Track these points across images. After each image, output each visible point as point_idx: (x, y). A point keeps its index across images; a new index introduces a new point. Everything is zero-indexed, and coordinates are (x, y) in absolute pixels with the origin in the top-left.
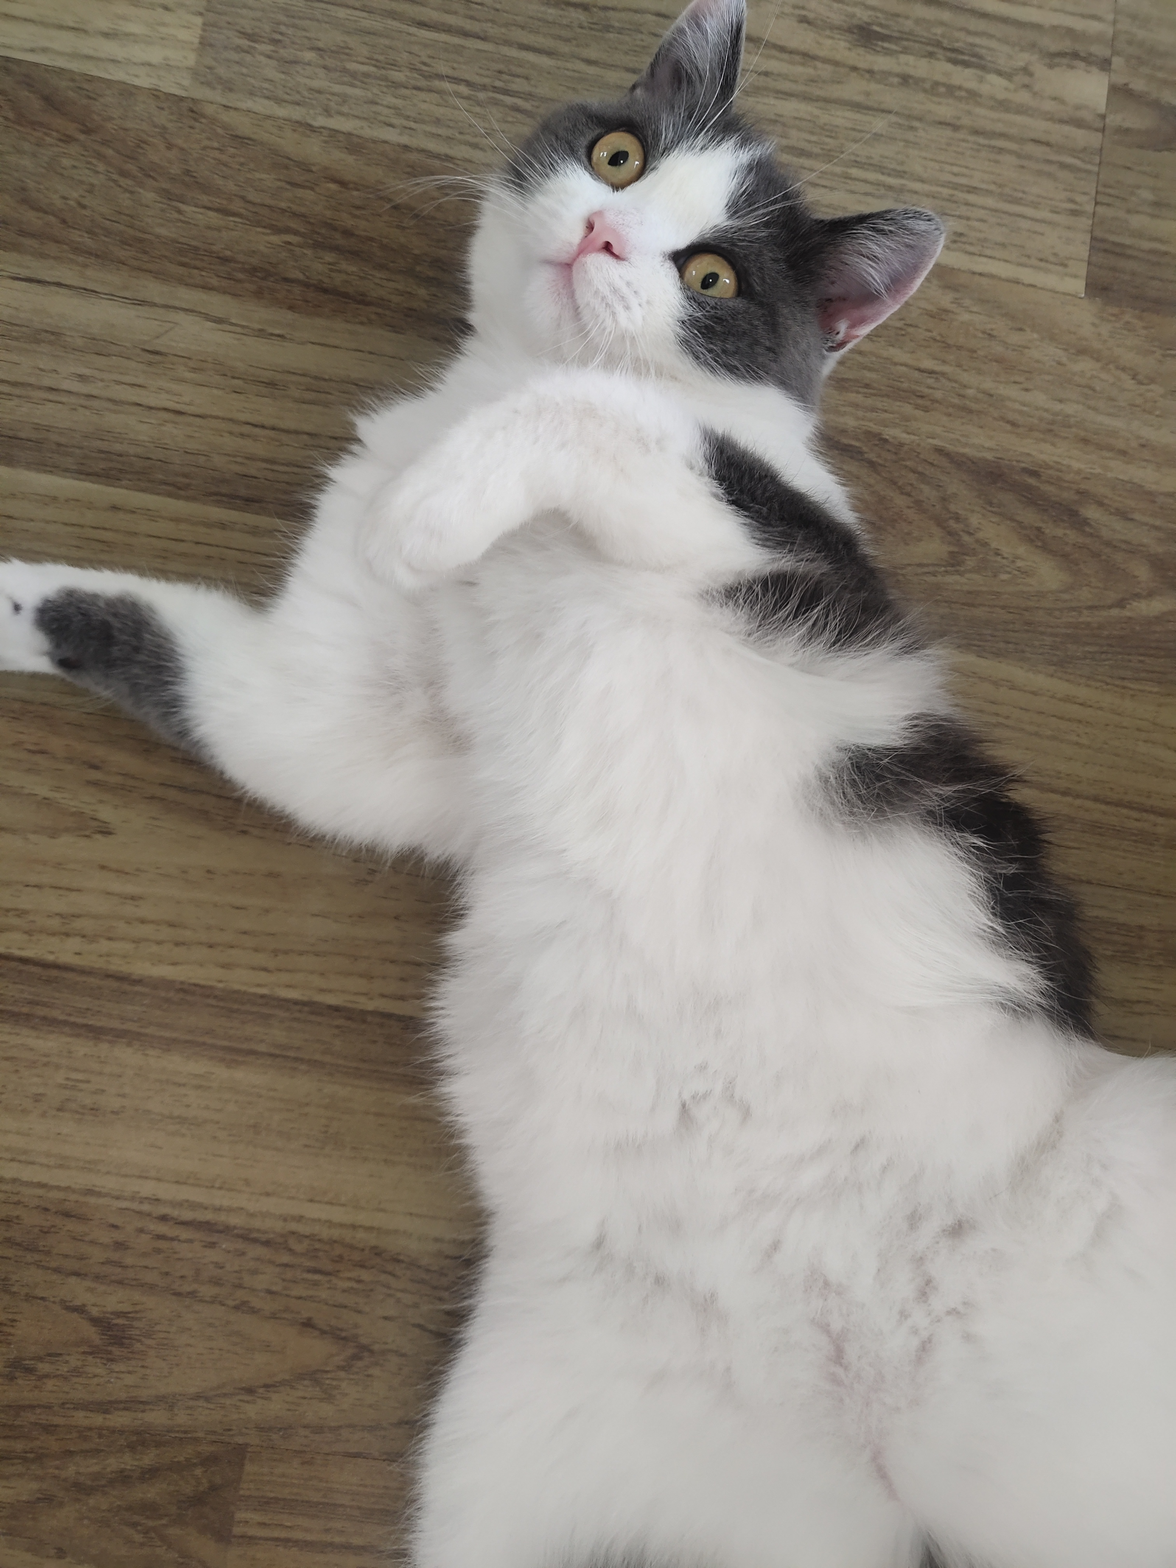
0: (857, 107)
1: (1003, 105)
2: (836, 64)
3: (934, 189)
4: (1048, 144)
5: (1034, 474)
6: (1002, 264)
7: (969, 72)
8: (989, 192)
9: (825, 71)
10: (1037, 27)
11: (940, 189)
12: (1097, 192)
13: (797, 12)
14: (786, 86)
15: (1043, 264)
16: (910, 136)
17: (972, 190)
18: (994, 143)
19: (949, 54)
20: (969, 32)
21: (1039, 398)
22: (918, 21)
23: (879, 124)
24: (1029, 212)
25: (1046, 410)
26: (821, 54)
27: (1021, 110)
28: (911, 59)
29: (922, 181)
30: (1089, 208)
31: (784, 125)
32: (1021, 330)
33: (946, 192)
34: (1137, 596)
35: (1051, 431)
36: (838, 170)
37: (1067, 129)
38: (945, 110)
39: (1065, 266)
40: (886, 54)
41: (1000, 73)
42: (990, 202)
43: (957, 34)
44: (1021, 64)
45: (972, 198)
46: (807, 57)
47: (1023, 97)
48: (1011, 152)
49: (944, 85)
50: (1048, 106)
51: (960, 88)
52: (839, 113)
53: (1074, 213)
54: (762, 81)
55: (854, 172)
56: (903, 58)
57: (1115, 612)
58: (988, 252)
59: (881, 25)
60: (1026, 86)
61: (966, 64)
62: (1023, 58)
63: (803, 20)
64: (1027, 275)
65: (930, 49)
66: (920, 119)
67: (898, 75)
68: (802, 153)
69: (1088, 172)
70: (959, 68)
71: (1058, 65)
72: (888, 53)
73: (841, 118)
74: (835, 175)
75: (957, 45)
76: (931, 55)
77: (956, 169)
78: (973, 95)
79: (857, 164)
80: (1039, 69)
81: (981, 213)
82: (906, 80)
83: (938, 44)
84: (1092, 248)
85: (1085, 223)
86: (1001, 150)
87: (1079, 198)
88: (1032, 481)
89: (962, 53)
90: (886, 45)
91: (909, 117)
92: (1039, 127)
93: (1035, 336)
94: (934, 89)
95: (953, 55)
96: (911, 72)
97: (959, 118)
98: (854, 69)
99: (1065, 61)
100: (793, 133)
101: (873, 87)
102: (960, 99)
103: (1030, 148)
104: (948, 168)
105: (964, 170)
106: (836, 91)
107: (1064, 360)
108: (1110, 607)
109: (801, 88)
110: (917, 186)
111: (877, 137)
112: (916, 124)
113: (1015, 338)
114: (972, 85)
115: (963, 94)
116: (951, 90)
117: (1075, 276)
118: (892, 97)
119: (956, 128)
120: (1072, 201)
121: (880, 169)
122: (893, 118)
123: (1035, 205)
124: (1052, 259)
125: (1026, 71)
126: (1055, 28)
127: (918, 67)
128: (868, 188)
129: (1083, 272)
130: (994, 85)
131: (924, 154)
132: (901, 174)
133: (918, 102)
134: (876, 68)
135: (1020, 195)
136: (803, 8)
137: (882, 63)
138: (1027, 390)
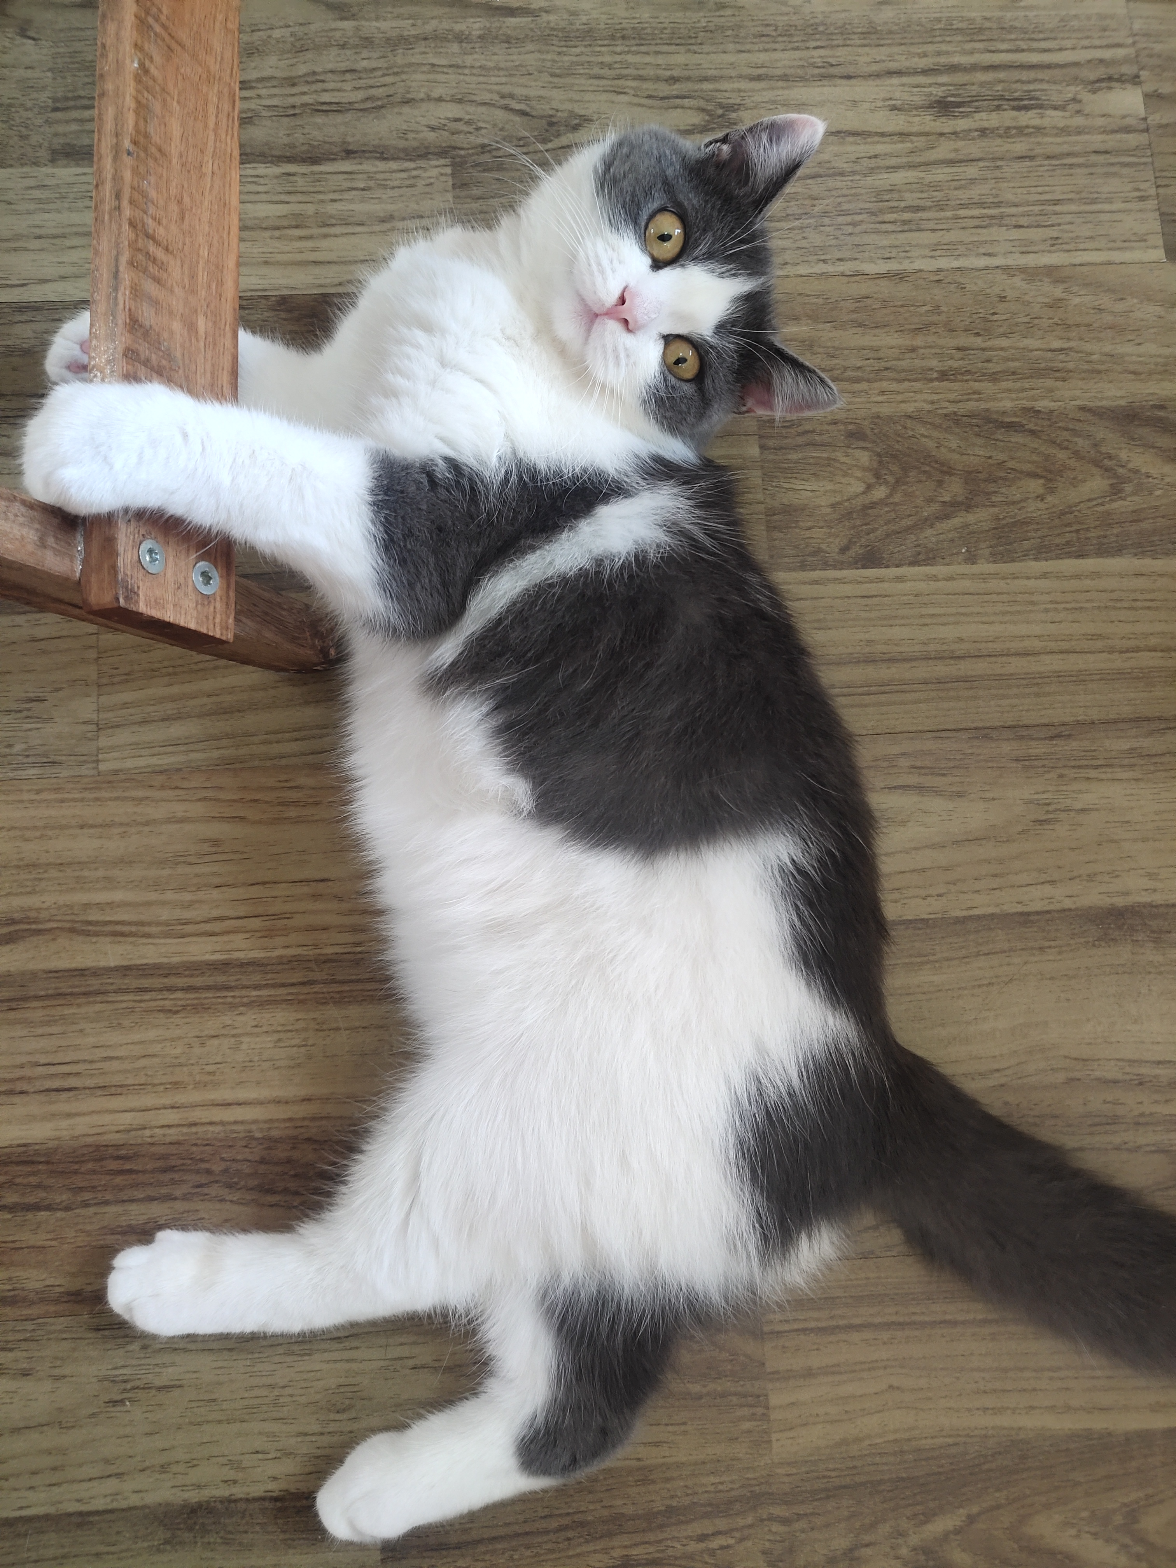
0: (951, 163)
1: (1064, 131)
2: (927, 134)
3: (1026, 209)
4: (1106, 152)
5: (1162, 407)
6: (1094, 253)
7: (1031, 113)
8: (1070, 200)
9: (920, 142)
10: (1076, 64)
11: (1031, 208)
12: (1156, 178)
13: (887, 103)
14: (893, 162)
15: (1126, 244)
16: (997, 173)
17: (1057, 202)
18: (1065, 161)
19: (1012, 103)
20: (1023, 82)
21: (1151, 348)
22: (982, 84)
23: (972, 171)
24: (1107, 207)
25: (1159, 356)
26: (914, 129)
27: (1079, 131)
28: (983, 115)
29: (1016, 206)
30: (1153, 191)
31: (900, 191)
32: (1122, 299)
33: (1036, 208)
35: (1166, 371)
36: (949, 214)
37: (1119, 136)
38: (1020, 146)
39: (1145, 240)
40: (963, 117)
41: (1055, 108)
42: (1073, 208)
43: (1014, 86)
44: (1070, 96)
45: (1058, 208)
46: (903, 135)
47: (1079, 121)
48: (1080, 165)
49: (1015, 128)
50: (1100, 122)
51: (1027, 127)
52: (938, 171)
53: (1142, 199)
54: (873, 163)
55: (962, 213)
56: (977, 116)
58: (1082, 246)
59: (953, 95)
60: (1078, 112)
61: (1026, 108)
62: (1070, 91)
63: (894, 108)
64: (1117, 256)
65: (996, 103)
66: (1002, 159)
67: (976, 130)
68: (918, 209)
69: (1145, 164)
70: (1023, 112)
71: (1100, 89)
72: (965, 115)
73: (941, 174)
74: (948, 218)
75: (1016, 95)
76: (998, 108)
77: (1040, 189)
78: (1039, 130)
79: (963, 206)
80: (1086, 96)
81: (1068, 218)
82: (983, 132)
83: (1002, 98)
84: (1162, 222)
85: (1152, 204)
86: (1071, 166)
87: (1142, 186)
88: (1161, 413)
89: (1022, 100)
90: (961, 110)
91: (994, 159)
92: (1097, 140)
93: (1135, 301)
94: (1007, 133)
95: (1015, 103)
96: (986, 124)
97: (1031, 150)
98: (942, 134)
99: (1104, 85)
100: (907, 195)
101: (960, 144)
102: (1029, 135)
103: (1094, 158)
104: (1033, 190)
105: (1047, 189)
106: (933, 155)
107: (1163, 313)
109: (905, 160)
110: (1013, 210)
111: (973, 181)
112: (999, 163)
113: (1120, 307)
114: (1037, 122)
115: (1031, 130)
116: (1021, 131)
117: (1155, 247)
118: (975, 148)
119: (1032, 158)
120: (1138, 190)
121: (982, 205)
122: (981, 164)
123: (1109, 201)
124: (1133, 238)
125: (1074, 100)
126: (1089, 61)
127: (992, 120)
128: (976, 222)
129: (1160, 242)
130: (1054, 118)
131: (1012, 185)
132: (998, 205)
133: (997, 146)
134: (958, 130)
135: (1096, 196)
136: (891, 99)
137: (962, 124)
138: (1139, 344)
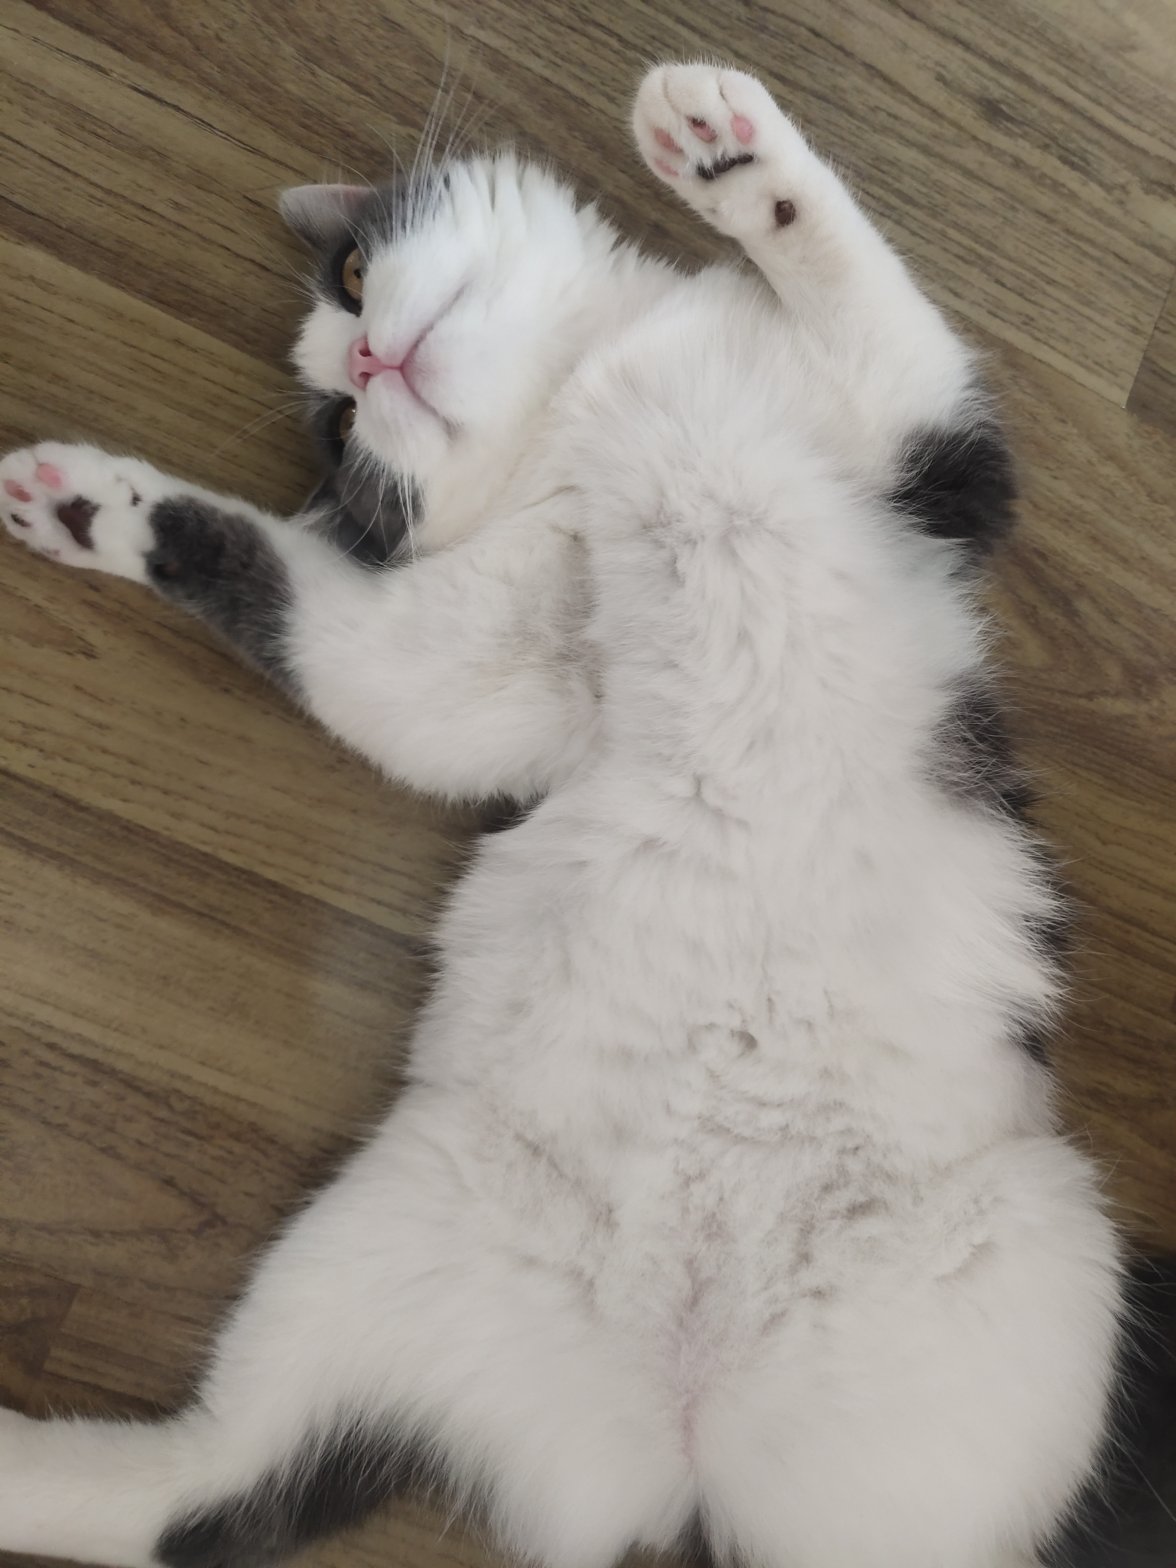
0: (968, 173)
1: (1097, 213)
2: (960, 128)
3: (1019, 270)
4: (1126, 262)
5: (1043, 556)
6: (1060, 357)
7: (1075, 174)
8: (1065, 287)
9: (950, 132)
10: (1144, 152)
11: (1024, 272)
12: (1161, 317)
13: (939, 69)
14: (911, 134)
15: (1097, 368)
16: (1010, 214)
17: (1051, 282)
18: (1081, 244)
19: (1062, 152)
20: (1084, 137)
21: (1064, 489)
22: (1043, 113)
23: (984, 196)
24: (1097, 317)
25: (1068, 502)
26: (950, 115)
27: (1111, 223)
28: (1027, 145)
29: (1011, 260)
30: (1149, 330)
31: (901, 170)
32: (1063, 421)
33: (1029, 276)
34: (1105, 693)
35: (1067, 521)
36: (939, 226)
37: (1147, 253)
38: (1046, 201)
39: (1116, 375)
40: (1006, 134)
41: (1101, 184)
42: (1065, 297)
43: (1074, 135)
44: (1122, 181)
45: (1049, 289)
46: (935, 114)
47: (1114, 211)
48: (1092, 258)
49: (1050, 178)
50: (1136, 226)
51: (1063, 185)
52: (952, 174)
53: (1135, 330)
54: (890, 122)
55: (952, 233)
56: (1021, 142)
57: (1083, 702)
58: (1052, 342)
59: (1008, 105)
60: (1121, 203)
61: (1073, 166)
62: (1124, 177)
63: (940, 78)
64: (1080, 374)
65: (1047, 141)
66: (1021, 202)
67: (1011, 156)
68: (909, 200)
69: (1157, 297)
70: (1066, 168)
71: (1154, 193)
72: (1009, 134)
73: (952, 179)
74: (934, 230)
75: (1071, 146)
76: (1045, 147)
77: (1043, 258)
78: (1073, 196)
79: (956, 226)
80: (1136, 190)
81: (1055, 305)
82: (1018, 164)
83: (1054, 139)
84: (1142, 366)
85: (1142, 342)
86: (1085, 254)
87: (1143, 318)
88: (1039, 562)
89: (1074, 155)
90: (1009, 125)
91: (1013, 197)
92: (1123, 244)
93: (1075, 431)
94: (1040, 179)
95: (1066, 154)
96: (1024, 156)
97: (1057, 212)
98: (975, 138)
99: (1160, 190)
100: (907, 179)
101: (988, 160)
102: (1062, 195)
103: (1111, 260)
104: (1037, 254)
105: (1050, 261)
106: (954, 153)
107: (1094, 460)
108: (1080, 696)
109: (923, 139)
110: (1004, 263)
111: (981, 206)
112: (1017, 205)
113: (1057, 428)
114: (1075, 186)
115: (1066, 191)
116: (1056, 187)
117: (1122, 388)
118: (1001, 174)
119: (1051, 220)
120: (1135, 318)
121: (976, 238)
122: (999, 195)
123: (1103, 312)
124: (1106, 365)
125: (1123, 188)
126: (1159, 158)
127: (1033, 156)
128: (962, 252)
129: (1130, 386)
130: (1093, 193)
131: (1018, 235)
132: (992, 247)
133: (1023, 185)
134: (994, 144)
135: (1093, 299)
136: (944, 67)
137: (1001, 141)
138: (1056, 478)
